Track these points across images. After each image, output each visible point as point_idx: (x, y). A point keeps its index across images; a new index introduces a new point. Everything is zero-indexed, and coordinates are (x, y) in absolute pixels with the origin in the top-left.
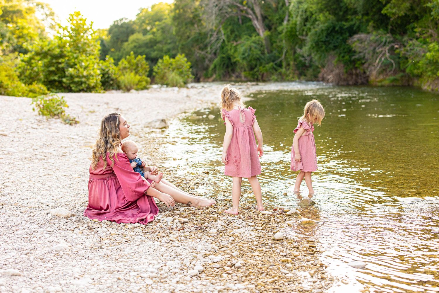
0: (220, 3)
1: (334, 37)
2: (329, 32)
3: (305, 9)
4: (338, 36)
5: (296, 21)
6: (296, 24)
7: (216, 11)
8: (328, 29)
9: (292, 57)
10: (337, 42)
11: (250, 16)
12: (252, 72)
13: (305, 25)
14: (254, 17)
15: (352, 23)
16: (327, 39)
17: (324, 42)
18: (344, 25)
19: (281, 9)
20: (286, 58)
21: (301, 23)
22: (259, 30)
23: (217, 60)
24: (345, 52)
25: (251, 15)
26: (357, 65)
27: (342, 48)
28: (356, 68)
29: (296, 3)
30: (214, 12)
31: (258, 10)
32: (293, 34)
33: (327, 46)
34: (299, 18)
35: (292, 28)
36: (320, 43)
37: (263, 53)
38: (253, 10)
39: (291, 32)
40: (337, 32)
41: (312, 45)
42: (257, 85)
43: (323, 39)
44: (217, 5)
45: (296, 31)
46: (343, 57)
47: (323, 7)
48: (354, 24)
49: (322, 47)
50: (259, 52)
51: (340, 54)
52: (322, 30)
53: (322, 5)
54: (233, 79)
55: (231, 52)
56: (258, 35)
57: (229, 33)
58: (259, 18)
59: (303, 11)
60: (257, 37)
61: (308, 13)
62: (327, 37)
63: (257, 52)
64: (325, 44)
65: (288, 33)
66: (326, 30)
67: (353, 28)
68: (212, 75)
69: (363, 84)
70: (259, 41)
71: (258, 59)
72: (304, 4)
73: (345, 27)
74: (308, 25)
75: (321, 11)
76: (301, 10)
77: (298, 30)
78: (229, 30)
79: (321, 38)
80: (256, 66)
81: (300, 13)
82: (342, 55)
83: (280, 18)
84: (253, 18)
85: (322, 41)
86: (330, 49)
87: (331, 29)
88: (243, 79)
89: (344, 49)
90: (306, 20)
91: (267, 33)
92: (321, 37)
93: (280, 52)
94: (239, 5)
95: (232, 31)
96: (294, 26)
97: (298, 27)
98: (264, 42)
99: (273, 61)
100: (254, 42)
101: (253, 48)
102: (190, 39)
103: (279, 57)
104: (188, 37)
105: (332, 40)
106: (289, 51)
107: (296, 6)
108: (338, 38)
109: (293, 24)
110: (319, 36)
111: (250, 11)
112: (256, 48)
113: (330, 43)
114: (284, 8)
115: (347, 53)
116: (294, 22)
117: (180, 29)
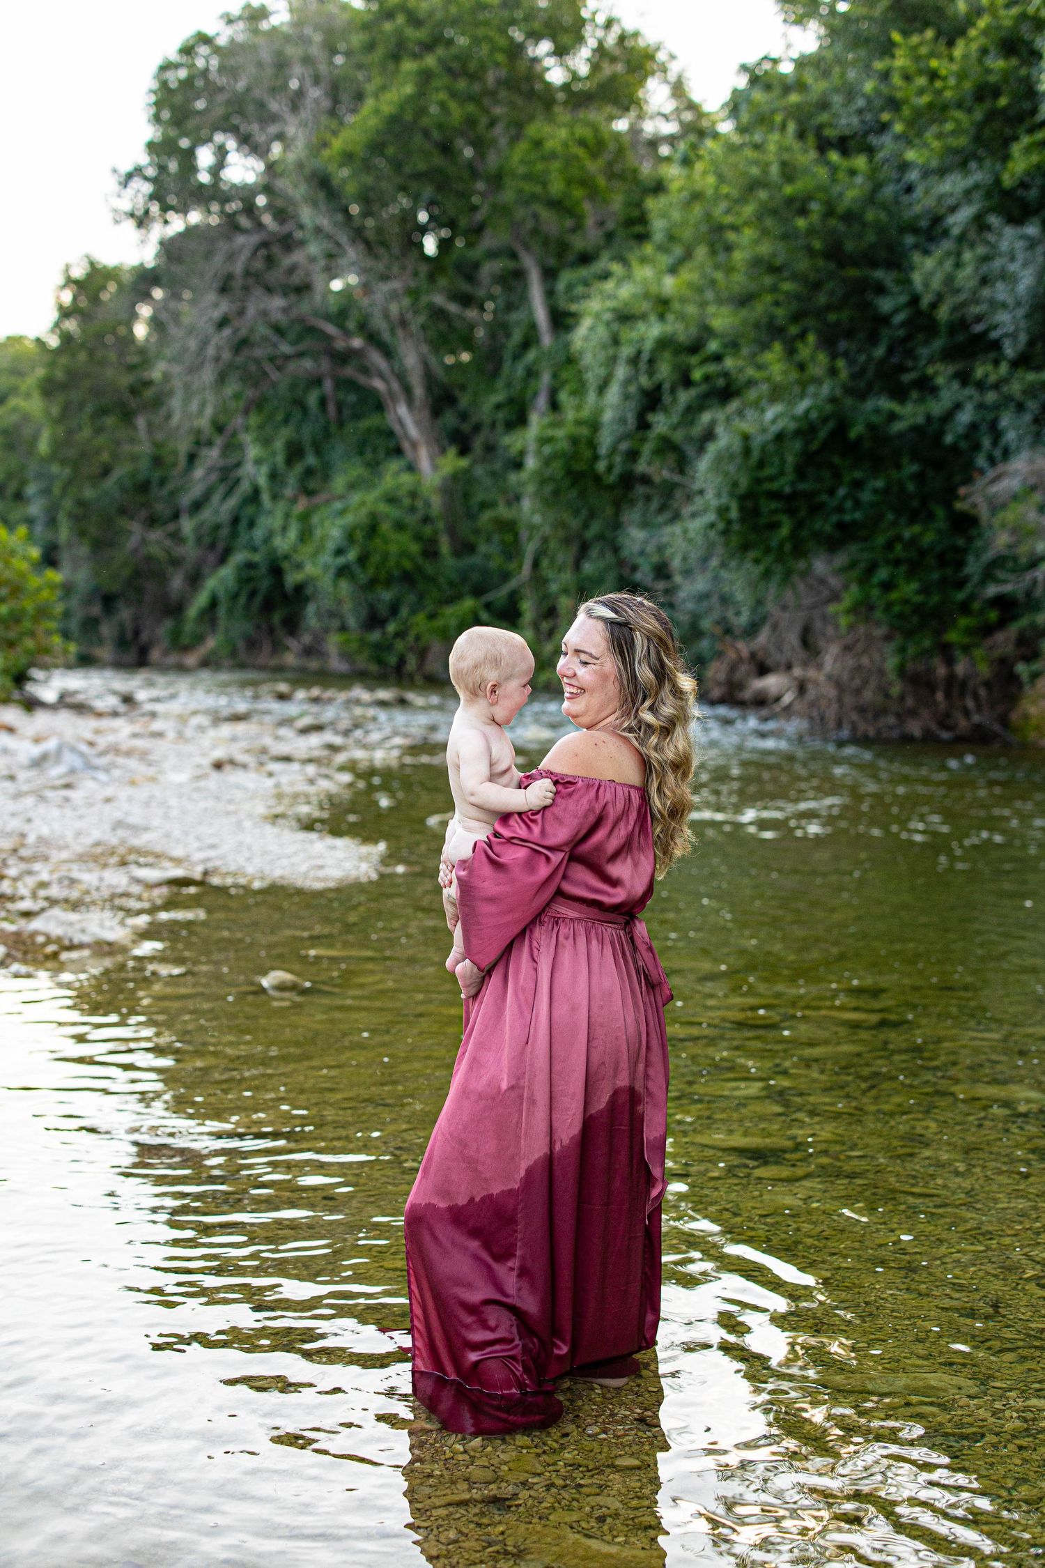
0: (241, 312)
1: (837, 475)
2: (815, 446)
3: (648, 346)
4: (858, 474)
5: (599, 411)
6: (594, 425)
7: (218, 348)
8: (806, 430)
9: (567, 577)
10: (857, 504)
11: (378, 384)
12: (375, 636)
13: (643, 425)
14: (395, 385)
15: (937, 407)
16: (804, 486)
17: (790, 501)
18: (892, 417)
19: (517, 357)
20: (539, 580)
21: (622, 421)
22: (414, 445)
23: (221, 579)
24: (897, 563)
25: (382, 376)
26: (952, 636)
27: (881, 540)
28: (946, 652)
29: (607, 316)
30: (211, 351)
31: (410, 357)
32: (579, 466)
33: (799, 525)
34: (613, 393)
35: (574, 440)
36: (767, 506)
37: (431, 552)
38: (388, 353)
39: (569, 458)
40: (852, 450)
41: (722, 511)
42: (402, 703)
43: (784, 484)
44: (223, 323)
45: (596, 458)
46: (887, 586)
47: (780, 312)
48: (949, 416)
49: (774, 526)
50: (415, 548)
51: (871, 569)
52: (780, 437)
53: (777, 304)
54: (290, 659)
55: (283, 544)
56: (411, 468)
57: (280, 459)
58: (419, 391)
59: (634, 361)
60: (406, 478)
61: (665, 370)
62: (801, 472)
63: (400, 546)
64: (791, 512)
65: (557, 465)
66: (798, 433)
67: (941, 434)
68: (199, 639)
69: (979, 738)
70: (413, 494)
71: (408, 578)
72: (641, 326)
73: (898, 427)
74: (661, 423)
75: (772, 331)
76: (626, 351)
77: (603, 450)
78: (279, 445)
79: (772, 479)
80: (394, 609)
81: (621, 372)
82: (883, 574)
83: (511, 401)
84: (390, 392)
85: (775, 495)
86: (818, 537)
87: (823, 434)
88: (337, 664)
89: (889, 546)
90: (652, 400)
91: (451, 462)
92: (769, 471)
93: (512, 550)
94: (331, 329)
95: (294, 452)
96: (584, 431)
97: (606, 440)
98: (436, 502)
99: (478, 592)
100: (391, 500)
101: (385, 527)
102: (110, 483)
103: (506, 576)
104: (106, 471)
105: (832, 492)
106: (553, 545)
107: (602, 333)
108: (858, 485)
109: (578, 423)
110: (761, 464)
111: (376, 358)
112: (400, 526)
113: (816, 509)
114: (531, 355)
115: (903, 569)
116: (586, 413)
117: (70, 432)
